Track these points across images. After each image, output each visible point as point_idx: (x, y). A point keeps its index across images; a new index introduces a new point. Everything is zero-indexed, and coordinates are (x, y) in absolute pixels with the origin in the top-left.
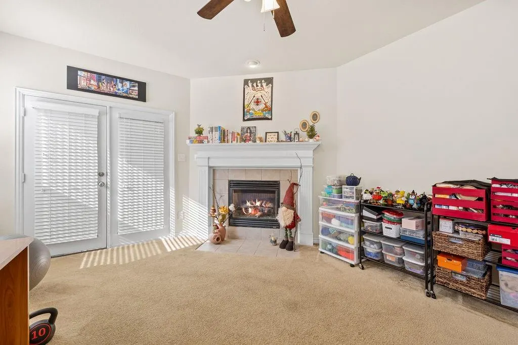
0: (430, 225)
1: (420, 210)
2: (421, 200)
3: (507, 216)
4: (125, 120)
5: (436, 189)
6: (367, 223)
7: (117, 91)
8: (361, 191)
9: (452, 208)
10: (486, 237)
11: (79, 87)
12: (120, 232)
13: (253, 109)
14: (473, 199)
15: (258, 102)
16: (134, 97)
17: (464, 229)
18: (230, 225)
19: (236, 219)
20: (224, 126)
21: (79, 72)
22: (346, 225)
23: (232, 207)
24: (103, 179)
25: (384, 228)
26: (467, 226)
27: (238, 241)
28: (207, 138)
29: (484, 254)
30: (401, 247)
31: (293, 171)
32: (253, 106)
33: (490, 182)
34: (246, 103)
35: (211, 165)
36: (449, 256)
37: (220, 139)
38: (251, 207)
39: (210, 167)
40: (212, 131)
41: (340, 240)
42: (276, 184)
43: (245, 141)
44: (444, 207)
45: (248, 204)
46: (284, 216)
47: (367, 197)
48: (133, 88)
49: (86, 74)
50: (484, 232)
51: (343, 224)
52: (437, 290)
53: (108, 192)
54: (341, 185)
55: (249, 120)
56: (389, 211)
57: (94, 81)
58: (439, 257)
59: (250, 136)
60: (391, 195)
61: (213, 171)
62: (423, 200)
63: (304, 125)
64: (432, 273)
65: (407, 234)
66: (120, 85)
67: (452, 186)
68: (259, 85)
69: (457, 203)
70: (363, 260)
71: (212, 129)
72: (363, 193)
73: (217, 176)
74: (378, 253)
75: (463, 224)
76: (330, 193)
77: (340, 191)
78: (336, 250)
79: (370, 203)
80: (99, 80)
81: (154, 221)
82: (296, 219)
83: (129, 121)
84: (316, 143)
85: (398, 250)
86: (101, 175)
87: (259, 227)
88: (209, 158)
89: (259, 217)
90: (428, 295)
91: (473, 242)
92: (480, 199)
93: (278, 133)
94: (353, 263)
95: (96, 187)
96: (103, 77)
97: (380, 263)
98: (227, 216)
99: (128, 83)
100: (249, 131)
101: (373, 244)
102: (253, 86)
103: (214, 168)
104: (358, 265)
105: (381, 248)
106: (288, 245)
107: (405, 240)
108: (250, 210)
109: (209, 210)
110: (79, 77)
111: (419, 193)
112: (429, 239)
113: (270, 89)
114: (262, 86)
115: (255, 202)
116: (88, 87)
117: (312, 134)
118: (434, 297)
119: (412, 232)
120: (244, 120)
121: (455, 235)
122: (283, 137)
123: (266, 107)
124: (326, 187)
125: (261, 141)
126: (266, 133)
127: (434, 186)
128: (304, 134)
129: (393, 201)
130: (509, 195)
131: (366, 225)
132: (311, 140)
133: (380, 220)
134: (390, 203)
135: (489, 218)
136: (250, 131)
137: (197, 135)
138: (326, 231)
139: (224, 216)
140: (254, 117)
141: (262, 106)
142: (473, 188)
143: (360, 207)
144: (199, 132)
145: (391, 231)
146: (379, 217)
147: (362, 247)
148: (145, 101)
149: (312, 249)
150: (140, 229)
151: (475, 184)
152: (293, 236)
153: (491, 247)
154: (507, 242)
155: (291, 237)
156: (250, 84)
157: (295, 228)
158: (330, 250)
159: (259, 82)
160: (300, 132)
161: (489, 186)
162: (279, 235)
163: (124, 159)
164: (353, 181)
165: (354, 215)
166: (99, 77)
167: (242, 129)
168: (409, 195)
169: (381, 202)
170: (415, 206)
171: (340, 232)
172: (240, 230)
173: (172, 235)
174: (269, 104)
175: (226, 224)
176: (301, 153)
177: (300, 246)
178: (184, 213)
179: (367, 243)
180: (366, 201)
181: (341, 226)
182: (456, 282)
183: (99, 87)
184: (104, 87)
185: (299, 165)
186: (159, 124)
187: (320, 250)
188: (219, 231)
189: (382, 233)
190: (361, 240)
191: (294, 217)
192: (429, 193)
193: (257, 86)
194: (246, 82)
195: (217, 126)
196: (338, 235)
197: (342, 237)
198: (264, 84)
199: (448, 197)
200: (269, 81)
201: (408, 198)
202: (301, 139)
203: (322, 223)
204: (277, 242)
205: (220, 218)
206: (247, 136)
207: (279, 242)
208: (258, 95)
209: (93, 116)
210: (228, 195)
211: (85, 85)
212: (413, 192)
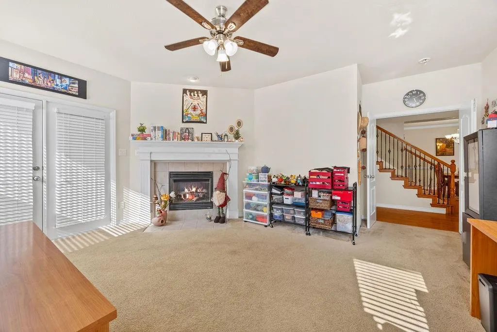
0: (308, 194)
1: (303, 186)
2: (303, 180)
3: (339, 185)
4: (63, 116)
5: (311, 173)
6: (275, 197)
7: (55, 87)
8: (271, 176)
9: (318, 183)
10: (331, 197)
11: (11, 78)
12: (58, 225)
13: (191, 114)
14: (326, 177)
15: (195, 108)
16: (74, 93)
17: (323, 194)
18: (170, 209)
19: (175, 204)
20: (166, 127)
21: (11, 64)
22: (262, 200)
23: (173, 194)
24: (38, 174)
25: (284, 198)
26: (324, 192)
27: (178, 222)
28: (149, 135)
29: (331, 207)
30: (294, 210)
31: (224, 163)
32: (190, 111)
33: (333, 168)
34: (185, 108)
35: (153, 159)
36: (316, 210)
37: (162, 137)
38: (188, 193)
39: (151, 161)
40: (155, 130)
41: (258, 210)
42: (209, 175)
43: (184, 139)
44: (314, 183)
45: (186, 190)
46: (217, 198)
47: (274, 180)
48: (72, 85)
49: (19, 66)
50: (331, 195)
51: (260, 199)
52: (311, 231)
53: (45, 187)
54: (258, 173)
55: (187, 122)
56: (287, 188)
57: (29, 74)
58: (312, 212)
59: (189, 136)
60: (288, 178)
61: (154, 164)
62: (305, 180)
63: (231, 129)
64: (309, 223)
65: (297, 201)
66: (58, 81)
67: (317, 171)
68: (196, 95)
69: (319, 180)
70: (272, 222)
71: (155, 128)
72: (272, 177)
73: (159, 168)
74: (281, 215)
75: (323, 192)
76: (250, 179)
77: (258, 177)
78: (255, 218)
79: (276, 184)
80: (35, 74)
81: (94, 213)
82: (227, 199)
83: (69, 116)
84: (240, 143)
85: (292, 212)
86: (35, 169)
87: (196, 209)
88: (151, 153)
89: (196, 201)
90: (307, 234)
91: (326, 200)
92: (329, 178)
93: (211, 134)
94: (266, 224)
95: (31, 181)
96: (39, 71)
97: (282, 222)
98: (168, 202)
99: (67, 80)
100: (187, 131)
101: (278, 210)
102: (190, 95)
103: (156, 162)
104: (269, 225)
105: (283, 212)
106: (221, 220)
107: (296, 205)
108: (188, 196)
109: (151, 198)
110: (10, 68)
111: (303, 176)
112: (307, 202)
113: (205, 99)
114: (198, 96)
115: (192, 189)
116: (22, 80)
117: (237, 136)
118: (309, 234)
119: (299, 199)
120: (183, 122)
121: (319, 198)
122: (215, 138)
123: (202, 113)
124: (248, 174)
125: (198, 140)
126: (202, 134)
127: (310, 171)
128: (231, 136)
129: (289, 182)
130: (340, 174)
131: (274, 198)
132: (237, 141)
133: (282, 194)
134: (287, 183)
135: (332, 187)
136: (189, 131)
137: (139, 133)
138: (248, 206)
139: (166, 202)
140: (192, 120)
141: (198, 112)
142: (326, 172)
143: (270, 187)
144: (142, 130)
145: (288, 200)
146: (282, 192)
147: (272, 214)
148: (86, 99)
149: (238, 221)
150: (80, 220)
151: (327, 170)
152: (224, 212)
153: (334, 202)
154: (339, 198)
155: (223, 213)
156: (188, 93)
157: (226, 207)
158: (251, 219)
159: (195, 92)
160: (229, 135)
161: (332, 170)
162: (213, 213)
163: (63, 154)
164: (266, 170)
165: (267, 193)
166: (34, 71)
167: (182, 129)
168: (298, 177)
169: (283, 183)
170: (301, 184)
171: (258, 205)
172: (179, 213)
173: (113, 224)
174: (204, 111)
175: (167, 209)
176: (230, 150)
177: (229, 220)
178: (125, 202)
179: (275, 210)
180: (274, 183)
181: (258, 201)
182: (319, 223)
183: (34, 81)
184: (40, 81)
185: (229, 159)
186: (100, 121)
187: (245, 220)
188: (162, 215)
189: (283, 202)
190: (271, 209)
191: (226, 198)
192: (307, 176)
193: (194, 95)
194: (185, 91)
195: (160, 125)
196: (257, 207)
197: (259, 208)
198: (200, 95)
199: (316, 177)
200: (205, 93)
201: (297, 179)
202: (229, 140)
203: (245, 201)
204: (212, 219)
205: (163, 203)
206: (186, 135)
207: (213, 218)
208: (195, 103)
209: (27, 110)
210: (168, 185)
211: (18, 77)
212: (300, 176)
